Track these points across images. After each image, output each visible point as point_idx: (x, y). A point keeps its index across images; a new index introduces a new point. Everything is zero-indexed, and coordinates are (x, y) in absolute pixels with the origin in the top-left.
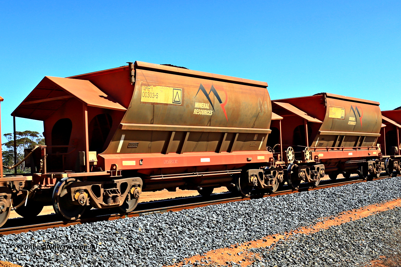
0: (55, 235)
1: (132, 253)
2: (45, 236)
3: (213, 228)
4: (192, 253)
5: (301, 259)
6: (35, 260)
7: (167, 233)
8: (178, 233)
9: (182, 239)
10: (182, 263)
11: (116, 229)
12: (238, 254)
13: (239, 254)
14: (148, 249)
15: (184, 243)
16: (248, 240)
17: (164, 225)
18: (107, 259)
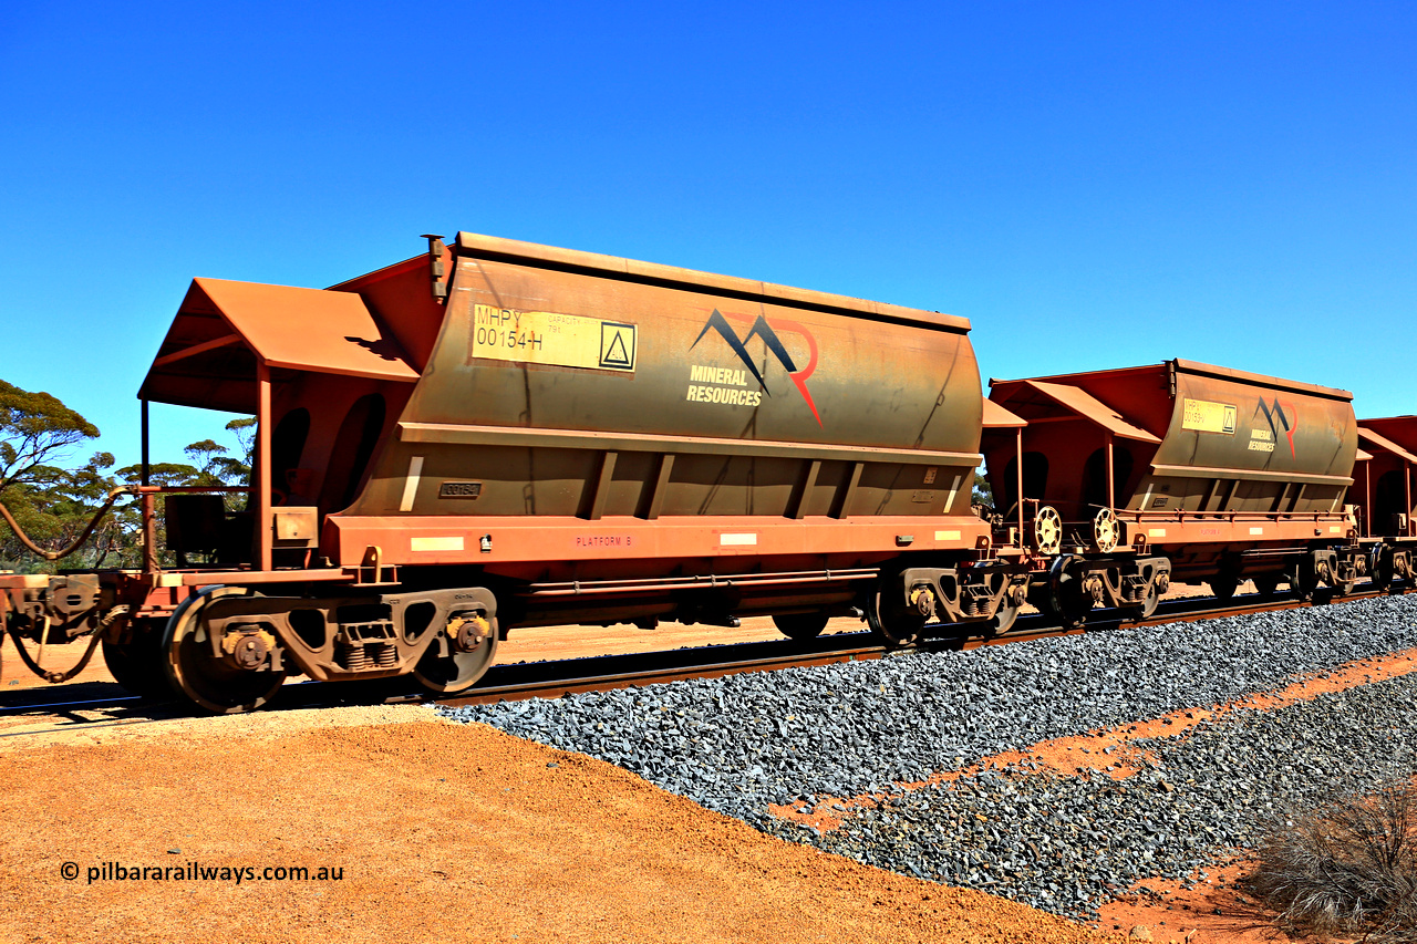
0: (690, 697)
1: (864, 742)
2: (667, 699)
3: (1050, 689)
4: (1001, 745)
5: (1251, 767)
6: (643, 752)
7: (944, 698)
8: (968, 699)
9: (977, 713)
10: (976, 767)
11: (828, 687)
12: (1104, 750)
13: (1107, 750)
14: (900, 733)
15: (983, 721)
16: (1130, 720)
17: (937, 681)
18: (805, 754)
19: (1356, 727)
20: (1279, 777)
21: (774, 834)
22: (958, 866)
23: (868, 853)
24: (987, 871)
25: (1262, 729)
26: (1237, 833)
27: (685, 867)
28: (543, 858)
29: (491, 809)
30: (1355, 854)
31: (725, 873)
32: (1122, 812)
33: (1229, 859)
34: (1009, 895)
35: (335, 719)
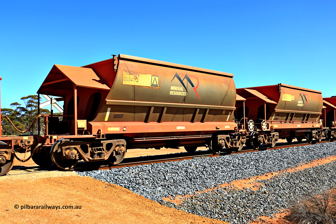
19: (315, 177)
20: (295, 190)
21: (164, 205)
22: (212, 213)
23: (189, 210)
24: (220, 214)
25: (291, 177)
26: (285, 204)
27: (141, 214)
28: (104, 211)
29: (91, 199)
30: (315, 210)
31: (152, 215)
32: (255, 199)
33: (282, 211)
34: (225, 221)
35: (50, 175)
